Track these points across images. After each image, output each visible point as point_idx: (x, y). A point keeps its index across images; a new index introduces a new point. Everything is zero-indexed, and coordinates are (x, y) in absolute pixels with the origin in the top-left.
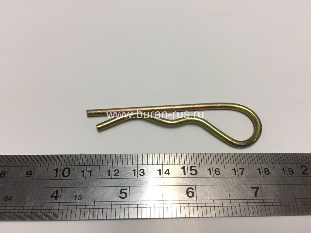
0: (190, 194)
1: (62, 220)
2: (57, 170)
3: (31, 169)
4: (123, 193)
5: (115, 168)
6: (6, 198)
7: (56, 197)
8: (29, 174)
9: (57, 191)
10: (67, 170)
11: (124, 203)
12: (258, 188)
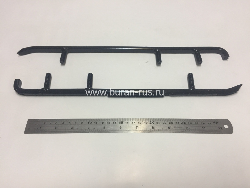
0: (121, 128)
1: (90, 133)
2: (88, 122)
3: (82, 122)
4: (104, 127)
5: (103, 122)
6: (77, 128)
7: (89, 128)
8: (82, 123)
9: (89, 127)
10: (91, 122)
11: (105, 130)
12: (137, 127)
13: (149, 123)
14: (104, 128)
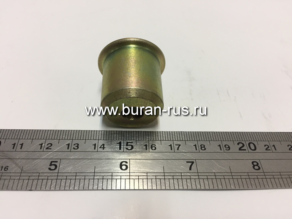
0: (124, 167)
4: (53, 165)
5: (48, 142)
12: (193, 163)
13: (235, 147)
14: (53, 167)
